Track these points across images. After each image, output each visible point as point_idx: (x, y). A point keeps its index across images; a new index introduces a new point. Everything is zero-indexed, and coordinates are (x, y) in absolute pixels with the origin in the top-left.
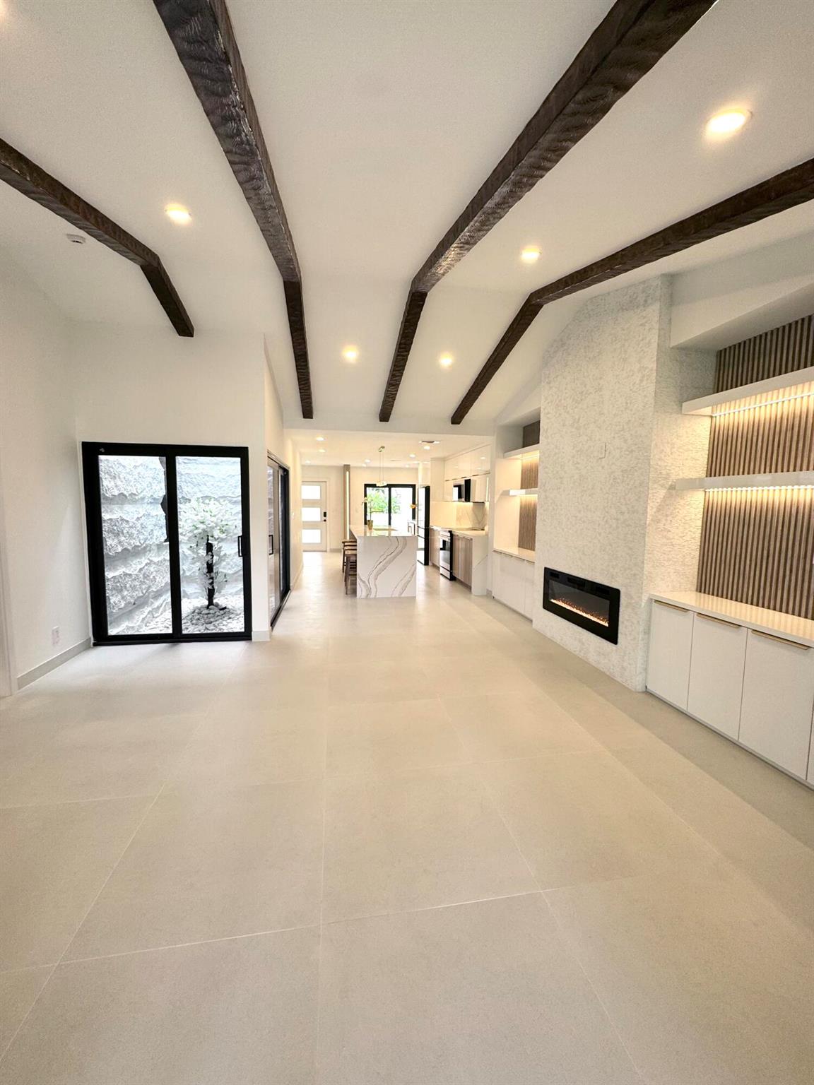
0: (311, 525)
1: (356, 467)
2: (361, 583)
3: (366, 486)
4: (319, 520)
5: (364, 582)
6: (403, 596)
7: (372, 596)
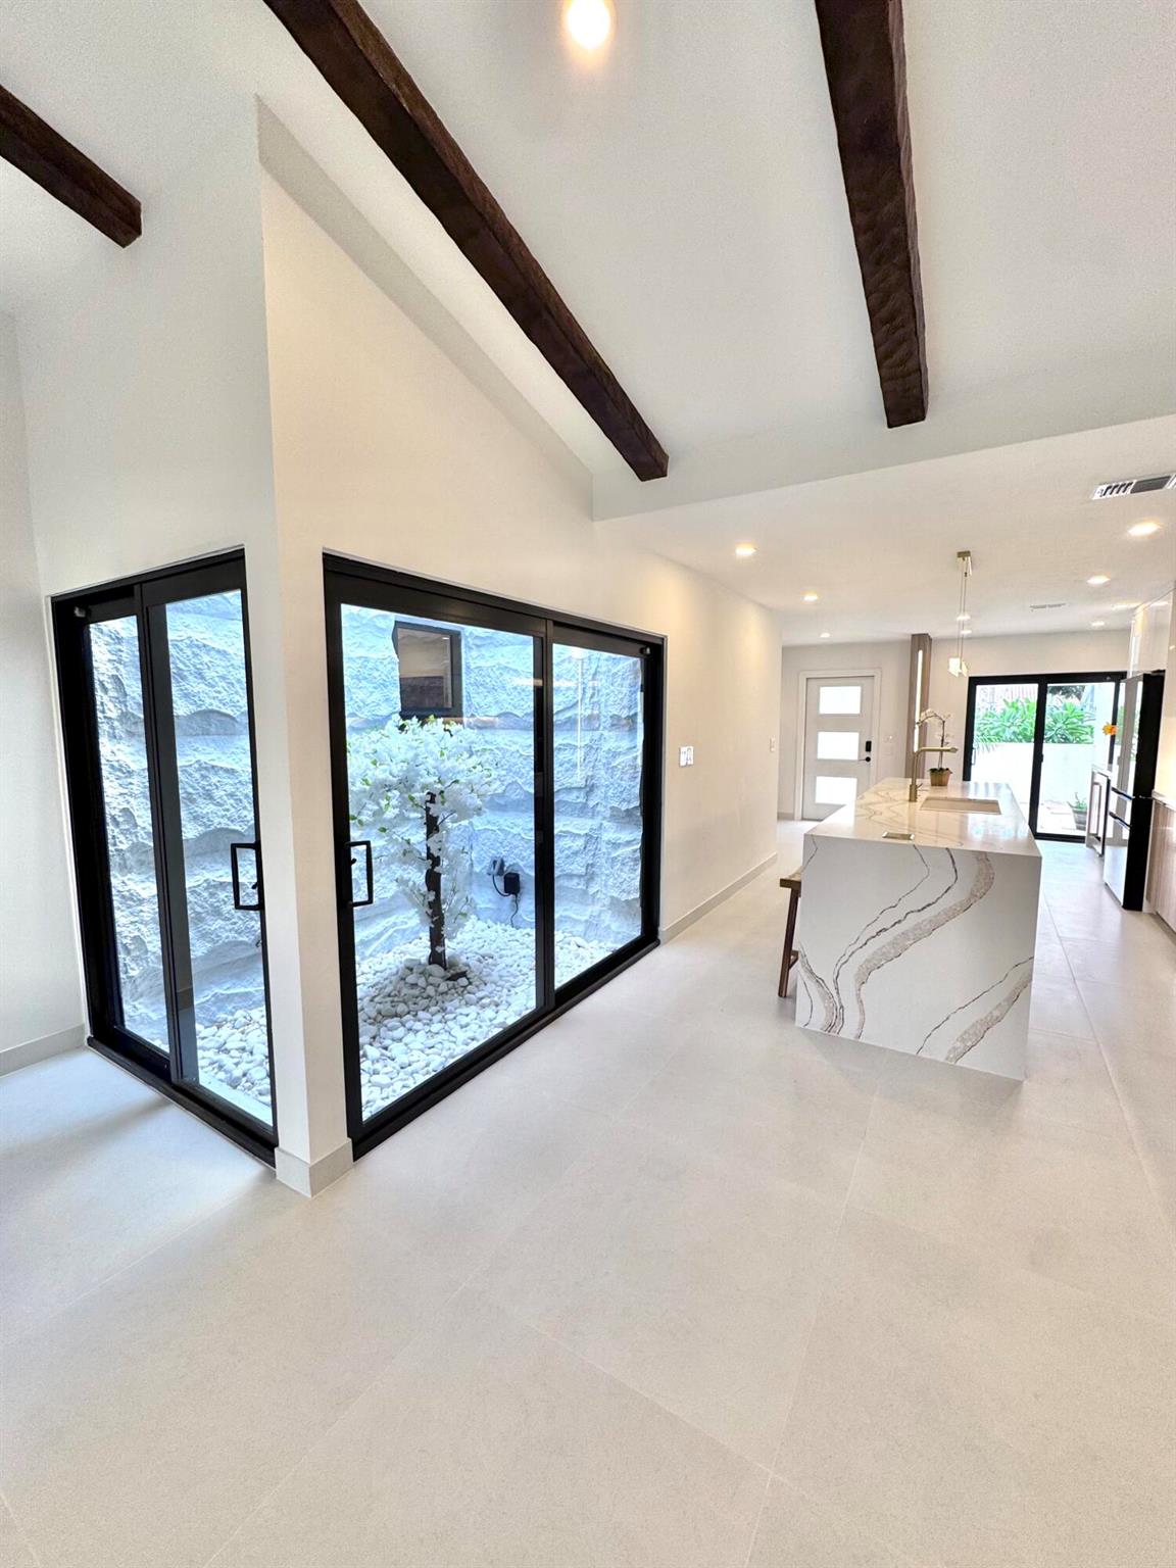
0: (837, 768)
1: (944, 640)
2: (812, 986)
3: (974, 682)
4: (855, 757)
5: (819, 981)
6: (962, 1063)
7: (848, 1031)
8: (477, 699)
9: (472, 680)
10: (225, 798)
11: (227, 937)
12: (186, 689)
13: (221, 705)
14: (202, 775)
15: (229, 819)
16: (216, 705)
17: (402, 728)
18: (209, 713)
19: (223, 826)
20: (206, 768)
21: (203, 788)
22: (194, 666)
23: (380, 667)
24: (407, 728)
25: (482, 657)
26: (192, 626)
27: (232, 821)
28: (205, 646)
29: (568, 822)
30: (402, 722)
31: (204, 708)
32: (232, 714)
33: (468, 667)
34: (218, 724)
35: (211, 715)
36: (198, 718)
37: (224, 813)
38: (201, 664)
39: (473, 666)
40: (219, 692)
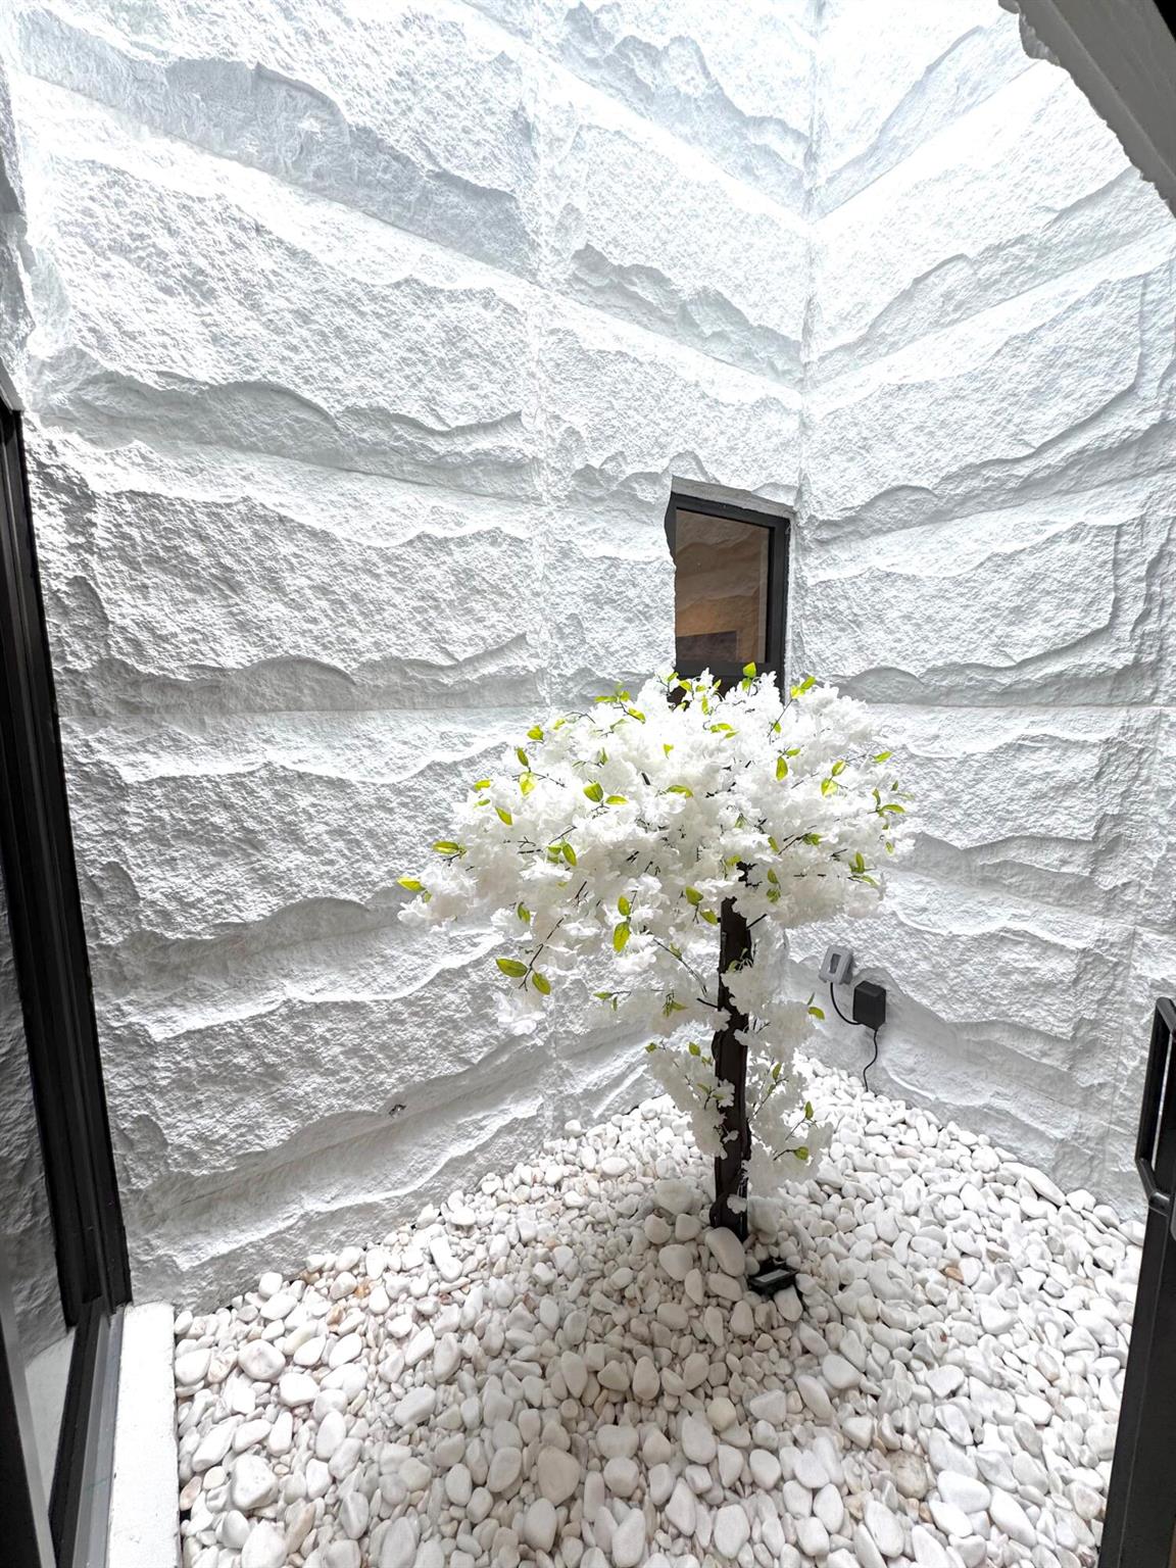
8: (815, 645)
9: (808, 610)
10: (325, 837)
11: (330, 1107)
12: (242, 613)
13: (317, 649)
14: (276, 793)
15: (333, 879)
16: (307, 648)
17: (676, 697)
18: (292, 666)
19: (321, 895)
20: (285, 779)
21: (281, 819)
22: (260, 563)
23: (640, 580)
24: (688, 697)
25: (834, 562)
26: (258, 477)
27: (341, 884)
28: (282, 519)
29: (1027, 912)
30: (676, 683)
31: (280, 652)
32: (341, 666)
33: (801, 586)
34: (317, 688)
35: (299, 668)
36: (271, 675)
37: (323, 869)
38: (274, 558)
39: (810, 582)
40: (315, 621)
